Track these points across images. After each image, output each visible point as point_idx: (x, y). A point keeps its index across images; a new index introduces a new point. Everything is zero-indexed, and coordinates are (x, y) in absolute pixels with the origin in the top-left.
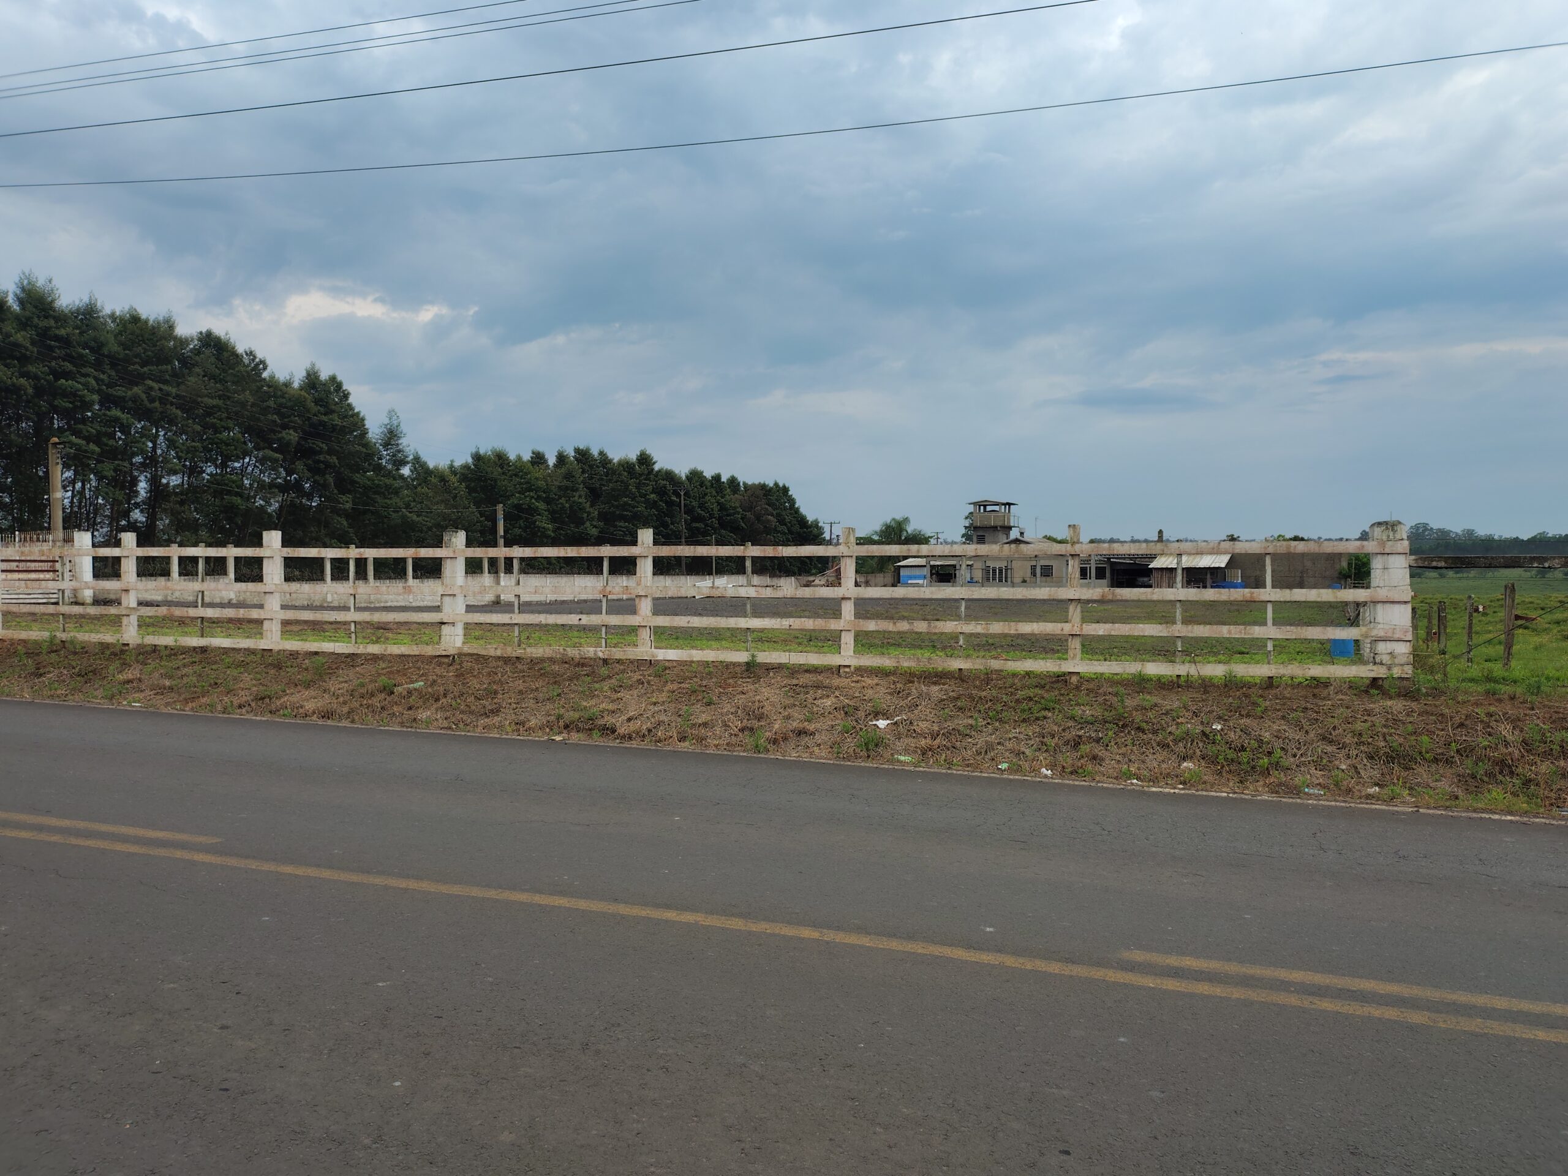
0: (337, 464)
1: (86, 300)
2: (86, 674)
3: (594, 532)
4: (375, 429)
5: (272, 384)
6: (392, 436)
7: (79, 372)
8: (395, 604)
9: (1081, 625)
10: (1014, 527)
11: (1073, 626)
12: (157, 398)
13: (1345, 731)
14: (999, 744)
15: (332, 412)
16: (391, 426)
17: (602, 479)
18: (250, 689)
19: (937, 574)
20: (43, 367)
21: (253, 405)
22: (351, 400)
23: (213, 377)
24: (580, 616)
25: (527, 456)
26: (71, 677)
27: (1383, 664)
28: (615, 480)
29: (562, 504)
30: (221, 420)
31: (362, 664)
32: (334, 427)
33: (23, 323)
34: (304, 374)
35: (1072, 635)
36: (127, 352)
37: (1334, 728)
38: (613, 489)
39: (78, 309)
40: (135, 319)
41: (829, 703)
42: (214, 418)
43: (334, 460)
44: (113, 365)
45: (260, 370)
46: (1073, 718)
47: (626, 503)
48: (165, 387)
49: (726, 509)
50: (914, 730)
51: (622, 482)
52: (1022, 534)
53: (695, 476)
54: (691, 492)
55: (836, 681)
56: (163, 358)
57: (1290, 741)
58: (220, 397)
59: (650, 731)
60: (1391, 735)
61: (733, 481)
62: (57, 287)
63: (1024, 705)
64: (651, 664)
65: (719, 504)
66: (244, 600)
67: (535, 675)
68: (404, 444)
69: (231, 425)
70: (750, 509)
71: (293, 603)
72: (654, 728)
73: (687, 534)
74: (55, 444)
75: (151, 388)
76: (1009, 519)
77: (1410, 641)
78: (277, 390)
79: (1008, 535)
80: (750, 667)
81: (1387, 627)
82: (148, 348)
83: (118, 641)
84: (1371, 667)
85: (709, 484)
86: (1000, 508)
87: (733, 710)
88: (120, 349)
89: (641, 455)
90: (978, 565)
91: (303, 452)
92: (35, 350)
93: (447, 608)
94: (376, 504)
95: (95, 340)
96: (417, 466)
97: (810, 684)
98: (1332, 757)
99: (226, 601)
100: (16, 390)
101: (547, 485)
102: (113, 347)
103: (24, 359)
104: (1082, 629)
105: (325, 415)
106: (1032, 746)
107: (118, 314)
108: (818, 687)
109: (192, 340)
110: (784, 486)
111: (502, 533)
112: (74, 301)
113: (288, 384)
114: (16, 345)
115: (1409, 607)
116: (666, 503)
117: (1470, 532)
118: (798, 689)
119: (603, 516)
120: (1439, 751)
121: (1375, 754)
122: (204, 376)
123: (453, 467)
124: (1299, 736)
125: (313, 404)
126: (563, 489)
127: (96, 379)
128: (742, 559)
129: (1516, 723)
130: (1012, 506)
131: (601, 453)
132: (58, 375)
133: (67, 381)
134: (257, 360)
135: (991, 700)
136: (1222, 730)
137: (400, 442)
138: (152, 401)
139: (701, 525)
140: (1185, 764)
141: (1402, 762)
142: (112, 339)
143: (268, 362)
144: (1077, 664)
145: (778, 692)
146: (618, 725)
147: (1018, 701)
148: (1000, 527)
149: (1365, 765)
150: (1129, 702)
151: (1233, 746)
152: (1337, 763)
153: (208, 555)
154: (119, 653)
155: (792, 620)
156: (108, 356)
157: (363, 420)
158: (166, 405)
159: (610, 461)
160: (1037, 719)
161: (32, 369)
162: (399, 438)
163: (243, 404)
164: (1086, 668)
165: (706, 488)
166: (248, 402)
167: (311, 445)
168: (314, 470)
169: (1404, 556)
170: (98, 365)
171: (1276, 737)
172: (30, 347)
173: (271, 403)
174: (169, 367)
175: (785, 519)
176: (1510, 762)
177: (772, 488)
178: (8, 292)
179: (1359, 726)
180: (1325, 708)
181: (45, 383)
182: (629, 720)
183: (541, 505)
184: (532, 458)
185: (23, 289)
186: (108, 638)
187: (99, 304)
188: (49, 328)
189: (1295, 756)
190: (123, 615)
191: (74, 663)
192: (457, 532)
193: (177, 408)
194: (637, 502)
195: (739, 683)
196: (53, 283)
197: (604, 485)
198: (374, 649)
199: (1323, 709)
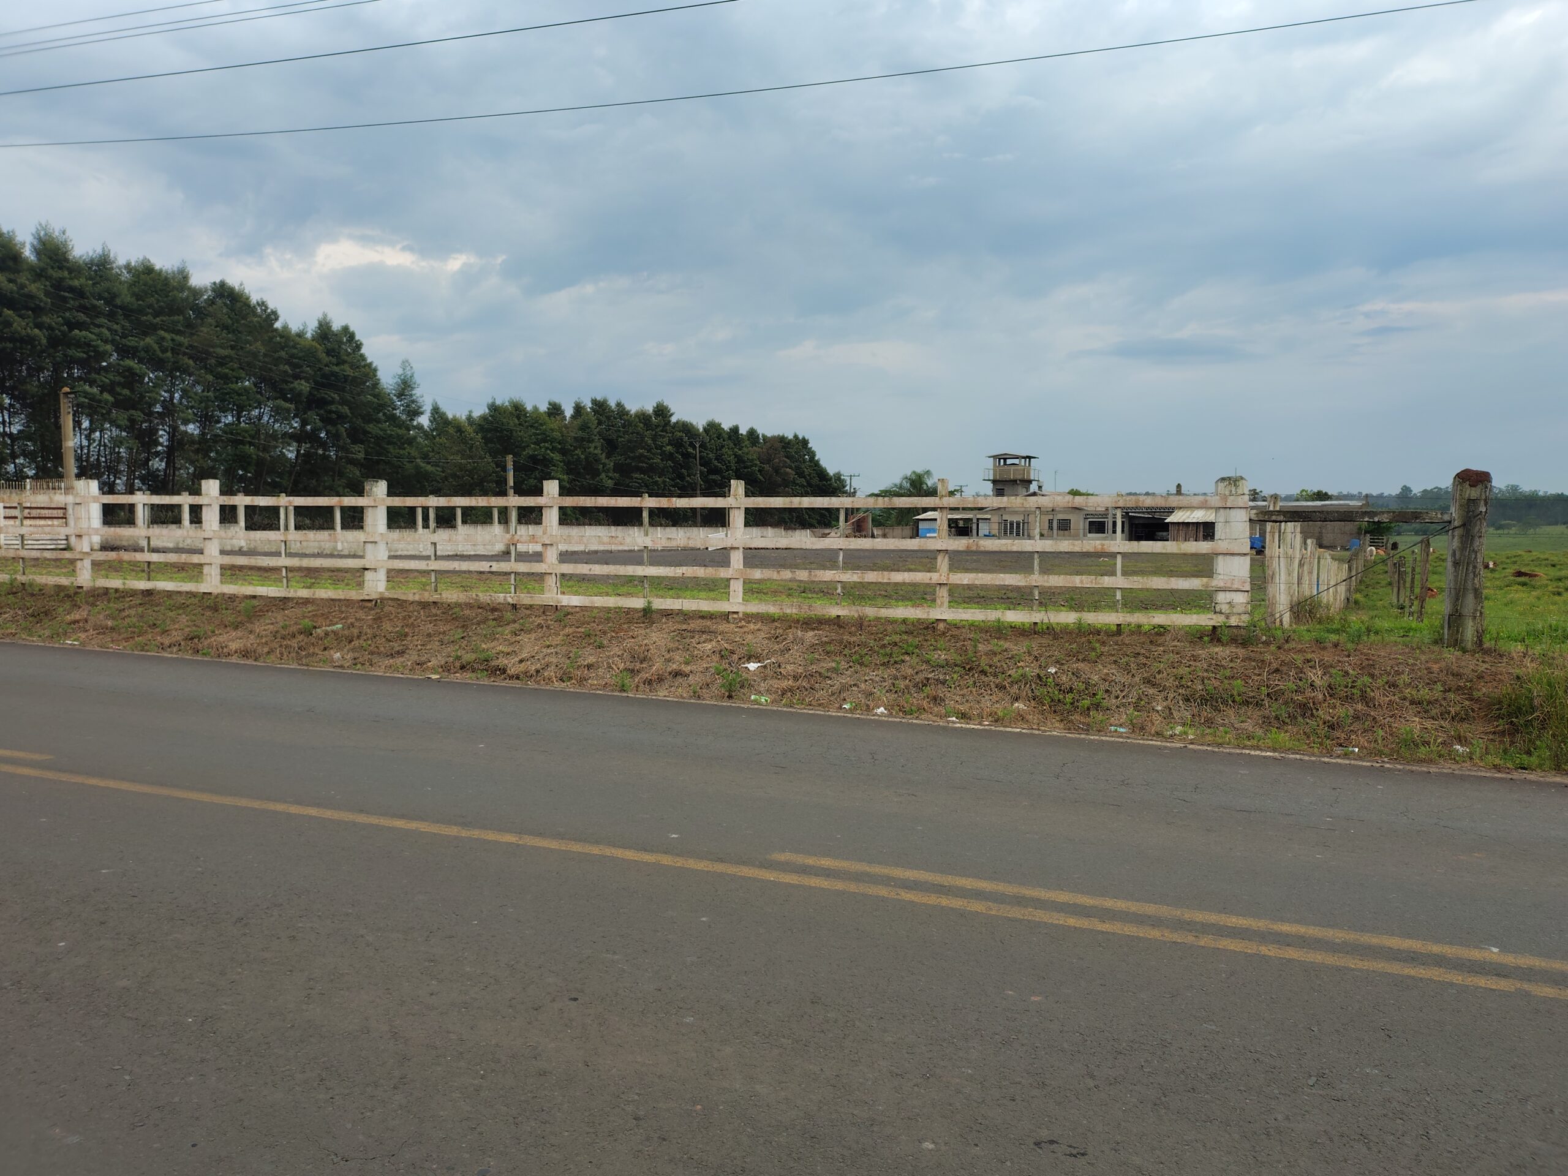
0: (349, 414)
1: (99, 251)
2: (39, 615)
3: (610, 483)
4: (387, 378)
5: (285, 333)
6: (405, 386)
7: (92, 323)
8: (405, 553)
9: (948, 575)
10: (1034, 480)
11: (941, 575)
12: (170, 348)
13: (1168, 674)
14: (854, 685)
15: (344, 362)
16: (405, 376)
17: (619, 431)
18: (183, 629)
19: (957, 527)
20: (58, 317)
21: (265, 355)
22: (363, 351)
23: (225, 327)
24: (491, 564)
25: (543, 408)
26: (25, 617)
27: (1222, 613)
28: (631, 431)
29: (578, 455)
30: (233, 370)
31: (292, 607)
32: (346, 377)
33: (38, 274)
34: (316, 324)
35: (940, 584)
36: (141, 302)
37: (1159, 672)
38: (629, 441)
39: (92, 260)
40: (148, 270)
41: (710, 647)
42: (227, 368)
43: (345, 410)
44: (126, 316)
45: (272, 320)
46: (928, 662)
47: (642, 455)
48: (178, 338)
49: (744, 462)
50: (780, 672)
51: (638, 433)
52: (1040, 487)
53: (713, 428)
54: (708, 444)
55: (723, 627)
56: (174, 308)
57: (1116, 683)
58: (232, 348)
59: (538, 671)
60: (1209, 679)
61: (752, 433)
62: (70, 238)
63: (888, 650)
64: (557, 609)
65: (736, 456)
66: (255, 547)
67: (446, 619)
68: (418, 395)
69: (243, 375)
70: (769, 461)
71: (304, 551)
72: (543, 669)
73: (703, 486)
74: (66, 394)
75: (163, 339)
76: (1029, 473)
77: (1248, 591)
78: (287, 340)
79: (1028, 489)
80: (647, 613)
81: (1226, 578)
82: (160, 298)
83: (73, 583)
84: (1211, 615)
85: (726, 436)
86: (1020, 462)
87: (620, 653)
88: (133, 299)
89: (657, 406)
90: (995, 519)
91: (313, 402)
92: (49, 300)
93: (369, 555)
94: (389, 455)
95: (108, 291)
96: (436, 416)
97: (698, 629)
98: (1151, 699)
99: (237, 549)
100: (30, 340)
101: (563, 436)
102: (126, 298)
103: (38, 310)
104: (948, 578)
105: (337, 365)
106: (885, 687)
107: (133, 264)
108: (703, 632)
109: (206, 290)
110: (804, 439)
111: (512, 484)
112: (88, 253)
113: (300, 335)
114: (30, 296)
115: (1248, 558)
116: (683, 455)
117: (1515, 488)
118: (685, 634)
119: (618, 468)
120: (1252, 694)
121: (1191, 696)
122: (216, 327)
123: (472, 418)
124: (1124, 679)
125: (325, 355)
126: (580, 440)
127: (109, 329)
128: (639, 510)
129: (1326, 668)
130: (1032, 460)
131: (619, 405)
132: (72, 325)
133: (80, 331)
134: (269, 311)
135: (859, 645)
136: (1056, 673)
137: (414, 392)
138: (164, 351)
139: (717, 477)
140: (1016, 705)
141: (1214, 704)
142: (125, 291)
143: (279, 312)
144: (943, 612)
145: (665, 637)
146: (510, 666)
147: (884, 646)
148: (1020, 480)
149: (1180, 707)
150: (981, 647)
151: (1062, 688)
152: (1154, 704)
153: (152, 503)
154: (71, 596)
155: (685, 568)
156: (121, 307)
157: (375, 370)
158: (178, 354)
159: (627, 413)
160: (896, 662)
161: (46, 319)
162: (413, 389)
163: (255, 355)
164: (952, 615)
165: (724, 441)
166: (259, 352)
167: (323, 395)
168: (326, 421)
169: (1245, 510)
170: (111, 316)
171: (1104, 679)
172: (44, 298)
173: (283, 354)
174: (181, 318)
175: (804, 471)
176: (1311, 704)
177: (790, 440)
178: (25, 243)
179: (1182, 670)
180: (1156, 653)
181: (59, 334)
182: (521, 661)
183: (556, 456)
184: (548, 409)
185: (40, 239)
186: (64, 581)
187: (112, 255)
188: (62, 279)
189: (1117, 697)
190: (78, 559)
191: (28, 604)
192: (377, 482)
193: (189, 358)
194: (653, 454)
195: (633, 628)
196: (67, 234)
197: (621, 437)
198: (304, 593)
199: (1154, 655)
